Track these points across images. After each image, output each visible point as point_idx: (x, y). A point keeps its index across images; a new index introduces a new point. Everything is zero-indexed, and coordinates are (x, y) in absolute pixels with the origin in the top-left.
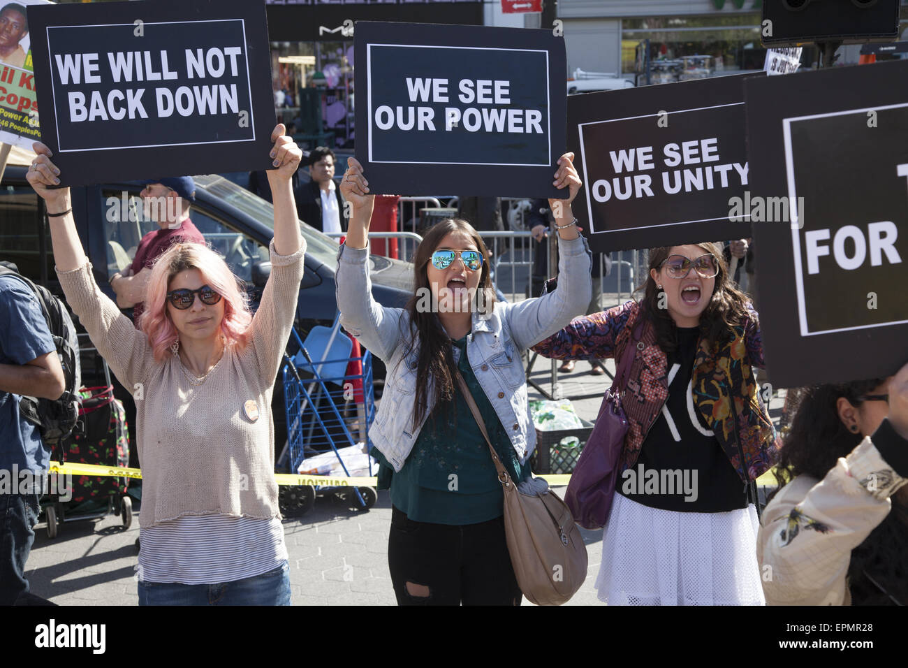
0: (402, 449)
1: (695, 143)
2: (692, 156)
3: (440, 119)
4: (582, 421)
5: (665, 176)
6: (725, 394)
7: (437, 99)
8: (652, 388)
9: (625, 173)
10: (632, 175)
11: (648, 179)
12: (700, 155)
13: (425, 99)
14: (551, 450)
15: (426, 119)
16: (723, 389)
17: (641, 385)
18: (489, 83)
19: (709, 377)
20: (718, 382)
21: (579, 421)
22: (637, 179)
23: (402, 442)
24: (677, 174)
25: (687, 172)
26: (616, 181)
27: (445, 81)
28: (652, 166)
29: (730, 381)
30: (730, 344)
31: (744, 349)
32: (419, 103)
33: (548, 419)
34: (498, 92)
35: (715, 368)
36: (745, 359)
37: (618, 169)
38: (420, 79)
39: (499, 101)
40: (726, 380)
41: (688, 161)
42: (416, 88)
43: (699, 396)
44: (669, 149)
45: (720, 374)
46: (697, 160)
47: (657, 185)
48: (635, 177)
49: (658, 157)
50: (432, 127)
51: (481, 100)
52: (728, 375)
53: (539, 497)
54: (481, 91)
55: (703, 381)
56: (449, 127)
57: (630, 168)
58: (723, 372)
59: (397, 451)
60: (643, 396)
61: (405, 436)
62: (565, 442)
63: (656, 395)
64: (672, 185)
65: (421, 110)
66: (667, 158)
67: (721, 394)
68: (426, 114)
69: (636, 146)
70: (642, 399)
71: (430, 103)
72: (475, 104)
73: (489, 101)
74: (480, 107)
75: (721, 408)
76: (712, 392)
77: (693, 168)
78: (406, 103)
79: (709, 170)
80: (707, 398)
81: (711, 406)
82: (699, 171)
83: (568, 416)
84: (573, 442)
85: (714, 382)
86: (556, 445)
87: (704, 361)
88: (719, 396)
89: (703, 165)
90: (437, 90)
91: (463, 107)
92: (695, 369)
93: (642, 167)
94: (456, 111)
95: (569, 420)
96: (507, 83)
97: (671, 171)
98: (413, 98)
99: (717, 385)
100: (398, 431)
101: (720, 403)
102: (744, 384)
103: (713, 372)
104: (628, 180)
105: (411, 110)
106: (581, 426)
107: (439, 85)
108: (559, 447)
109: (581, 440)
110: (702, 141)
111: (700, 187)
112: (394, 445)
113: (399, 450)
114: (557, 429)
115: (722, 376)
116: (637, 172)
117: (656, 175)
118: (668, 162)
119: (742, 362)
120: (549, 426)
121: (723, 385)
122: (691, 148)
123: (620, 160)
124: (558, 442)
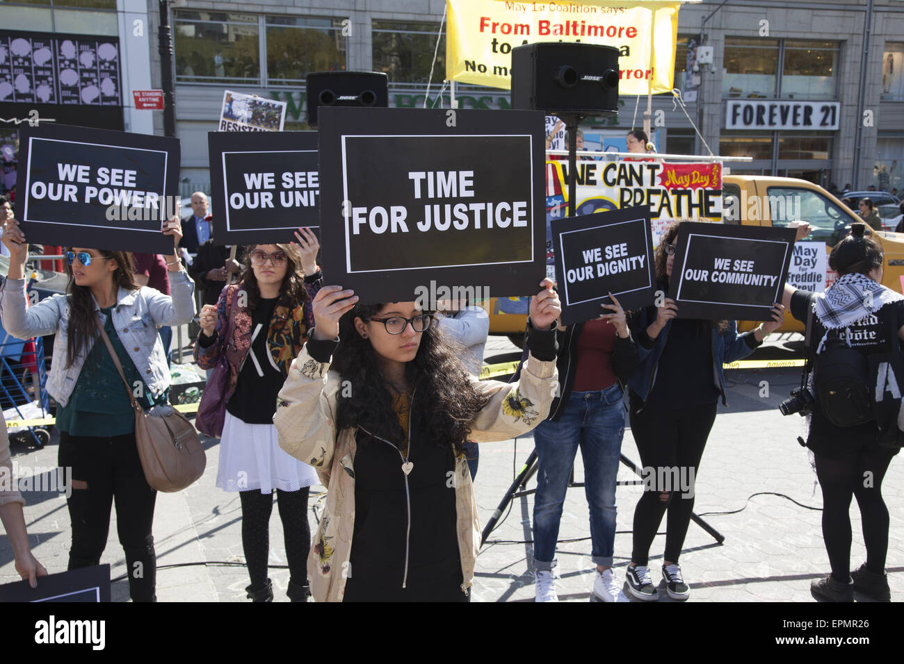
0: (66, 390)
1: (304, 174)
2: (301, 183)
3: (81, 195)
4: (200, 377)
5: (282, 194)
6: (288, 343)
7: (80, 180)
8: (241, 341)
9: (254, 190)
10: (259, 191)
11: (270, 195)
12: (306, 182)
13: (71, 179)
14: (179, 397)
15: (71, 193)
16: (287, 340)
17: (234, 340)
18: (121, 171)
19: (280, 331)
20: (285, 335)
21: (198, 377)
22: (263, 194)
23: (66, 385)
24: (291, 193)
25: (297, 193)
26: (248, 195)
27: (88, 168)
28: (273, 187)
29: (292, 335)
30: (294, 310)
31: (302, 314)
32: (66, 182)
33: (176, 376)
34: (127, 178)
35: (284, 326)
36: (302, 320)
37: (250, 187)
38: (69, 165)
39: (127, 184)
40: (289, 335)
41: (298, 185)
42: (65, 171)
43: (272, 344)
44: (286, 176)
45: (287, 330)
46: (304, 186)
47: (276, 200)
48: (261, 193)
49: (278, 181)
50: (75, 199)
51: (114, 183)
52: (292, 331)
53: (162, 417)
54: (114, 177)
55: (276, 334)
56: (87, 201)
57: (258, 187)
58: (289, 329)
59: (63, 393)
60: (236, 347)
61: (68, 380)
62: (188, 391)
63: (243, 345)
64: (287, 201)
65: (67, 187)
66: (284, 182)
67: (286, 344)
68: (71, 190)
69: (263, 172)
70: (235, 349)
71: (75, 182)
72: (109, 186)
73: (120, 184)
74: (112, 188)
75: (285, 352)
76: (280, 341)
77: (301, 190)
78: (56, 181)
79: (312, 193)
80: (278, 346)
81: (278, 351)
82: (305, 193)
83: (190, 374)
84: (194, 391)
85: (282, 335)
86: (182, 394)
87: (277, 321)
88: (284, 344)
89: (308, 189)
90: (81, 174)
91: (99, 187)
92: (270, 326)
93: (266, 186)
94: (95, 189)
95: (191, 376)
96: (134, 173)
97: (286, 191)
98: (62, 178)
99: (284, 337)
100: (63, 377)
101: (285, 349)
102: (301, 337)
103: (283, 328)
104: (256, 195)
105: (60, 186)
106: (199, 380)
107: (82, 171)
108: (185, 395)
109: (200, 389)
110: (308, 173)
111: (306, 204)
112: (60, 389)
113: (64, 391)
114: (183, 383)
115: (288, 332)
116: (262, 190)
117: (276, 194)
118: (284, 185)
119: (300, 322)
120: (176, 381)
121: (287, 337)
122: (301, 177)
123: (251, 180)
124: (184, 392)
